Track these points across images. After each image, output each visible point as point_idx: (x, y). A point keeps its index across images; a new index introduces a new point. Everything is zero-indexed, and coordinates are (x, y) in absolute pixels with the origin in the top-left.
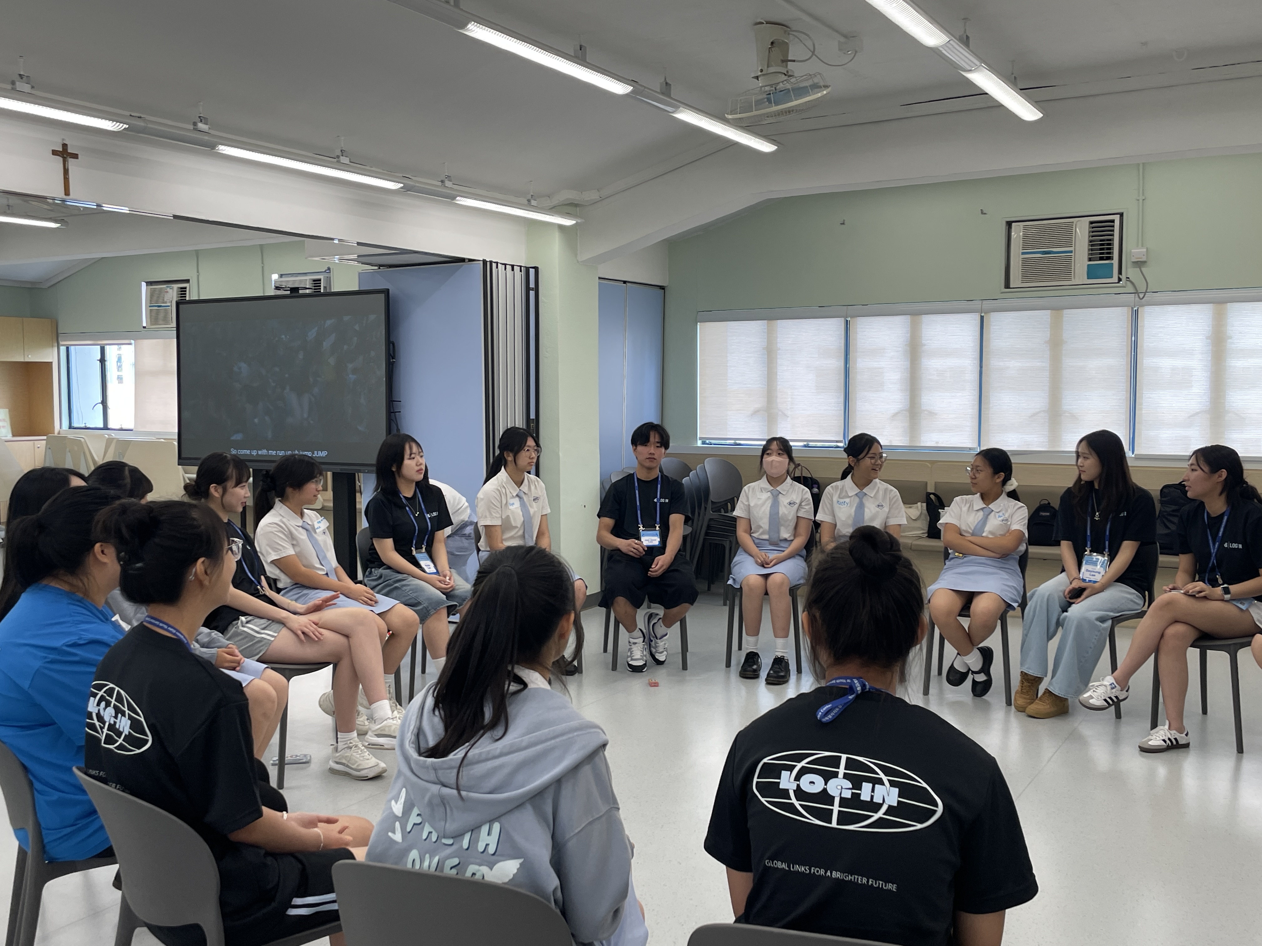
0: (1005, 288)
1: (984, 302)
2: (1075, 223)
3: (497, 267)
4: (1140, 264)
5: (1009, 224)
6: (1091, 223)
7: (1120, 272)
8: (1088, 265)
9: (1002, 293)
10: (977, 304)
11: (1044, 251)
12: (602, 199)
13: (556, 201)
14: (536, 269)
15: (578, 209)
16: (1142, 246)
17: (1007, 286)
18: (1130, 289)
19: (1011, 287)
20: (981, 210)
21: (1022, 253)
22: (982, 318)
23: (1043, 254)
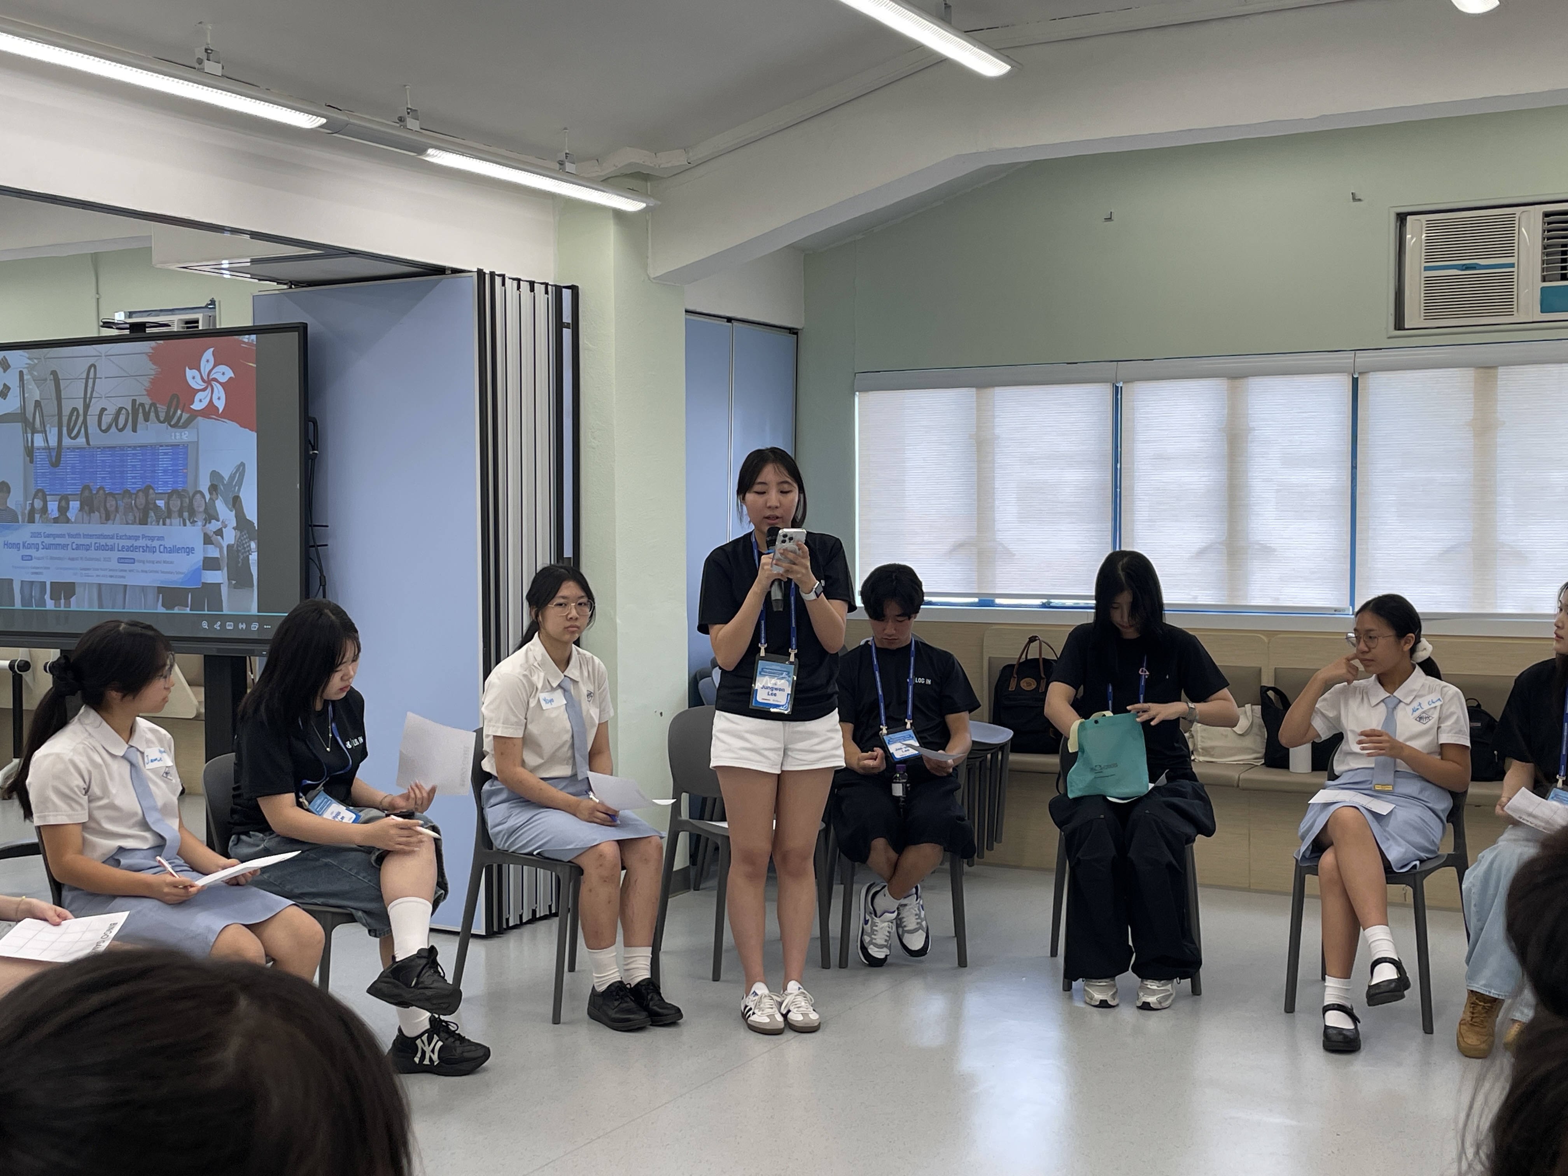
0: (1395, 329)
1: (1358, 353)
2: (1517, 216)
3: (503, 284)
5: (1402, 218)
6: (1547, 215)
8: (1542, 288)
9: (1388, 338)
10: (1346, 359)
11: (1464, 265)
12: (691, 167)
13: (609, 168)
14: (574, 289)
15: (649, 184)
17: (1399, 325)
19: (1406, 327)
20: (1352, 193)
21: (1425, 267)
22: (1355, 382)
23: (1463, 270)
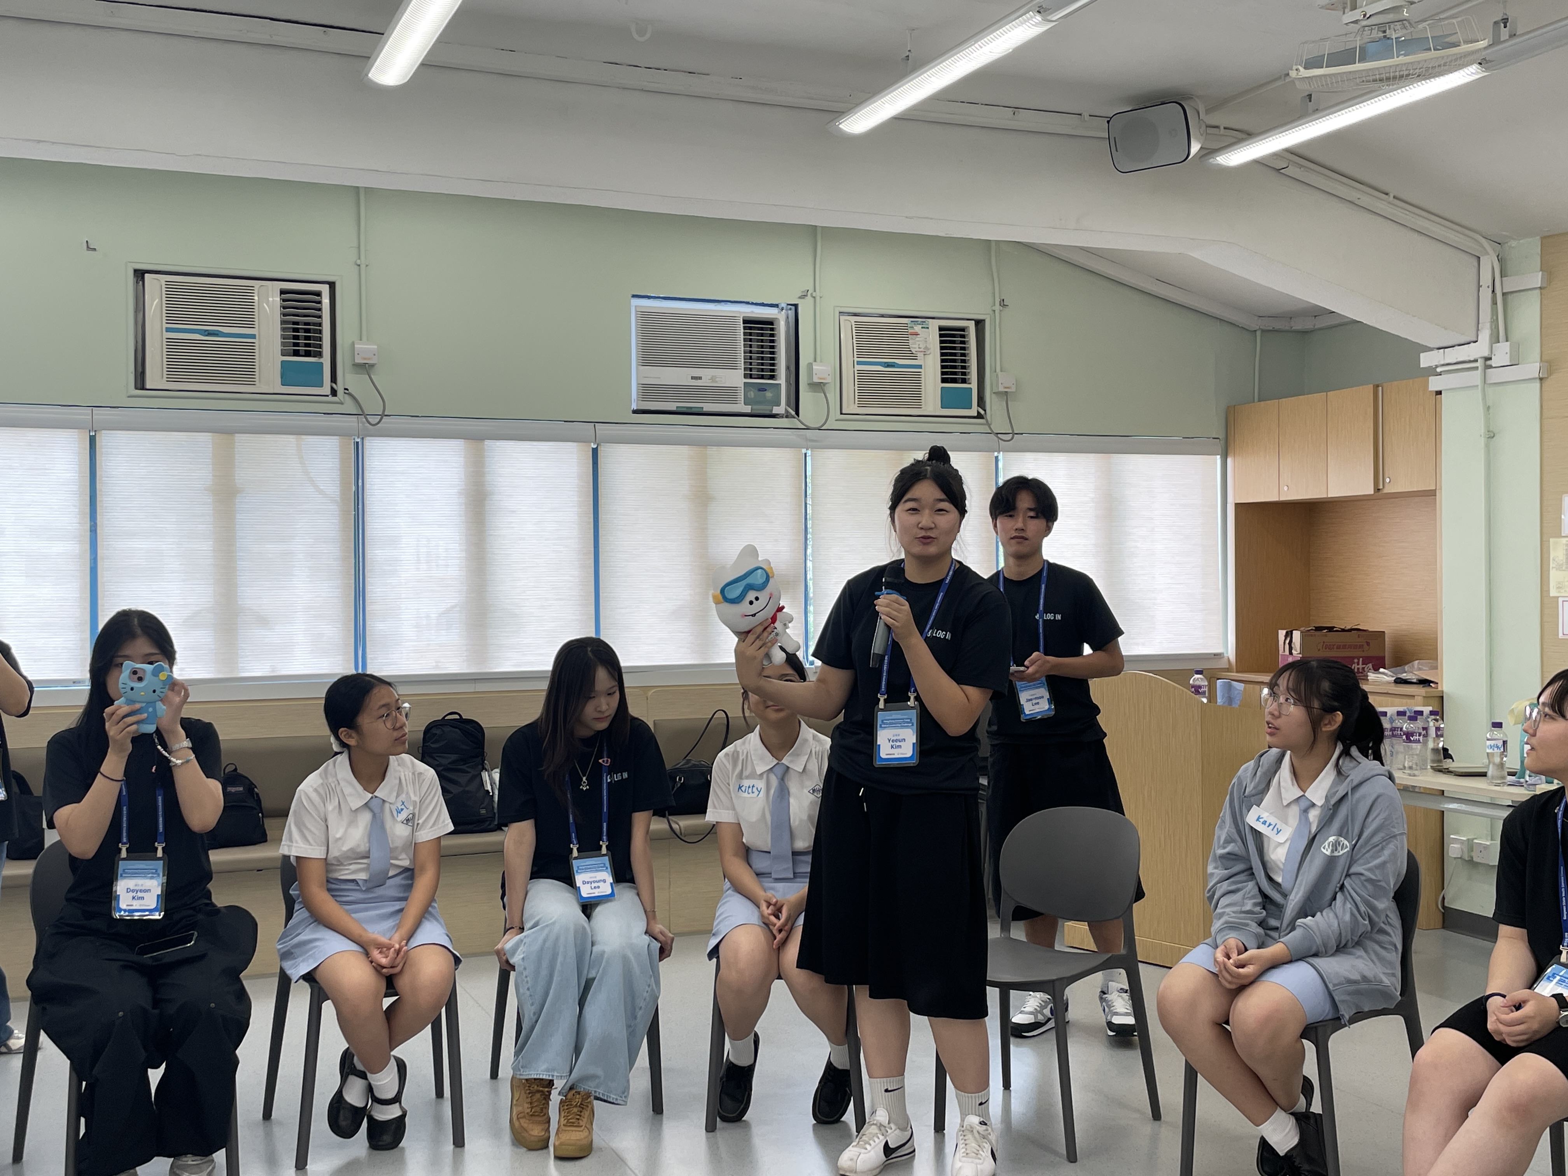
0: (136, 388)
1: (97, 410)
2: (256, 289)
4: (365, 368)
5: (140, 275)
6: (283, 292)
7: (334, 379)
8: (282, 362)
9: (129, 397)
10: (84, 415)
11: (208, 331)
16: (368, 340)
18: (349, 406)
19: (148, 387)
20: (87, 241)
21: (166, 328)
22: (93, 440)
23: (207, 336)
